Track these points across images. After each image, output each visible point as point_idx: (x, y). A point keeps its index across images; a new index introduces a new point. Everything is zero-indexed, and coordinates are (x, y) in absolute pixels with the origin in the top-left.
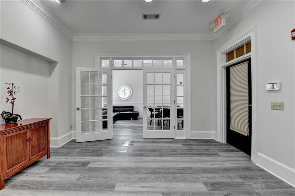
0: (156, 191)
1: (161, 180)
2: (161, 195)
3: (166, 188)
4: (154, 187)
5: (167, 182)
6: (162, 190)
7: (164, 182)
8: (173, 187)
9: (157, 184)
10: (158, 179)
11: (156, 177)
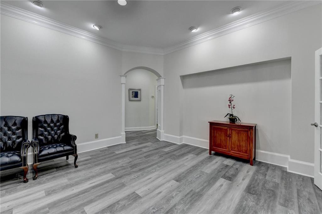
0: (147, 196)
1: (154, 209)
3: (142, 204)
4: (152, 198)
5: (145, 210)
6: (142, 200)
7: (149, 208)
8: (136, 209)
9: (152, 202)
11: (161, 209)
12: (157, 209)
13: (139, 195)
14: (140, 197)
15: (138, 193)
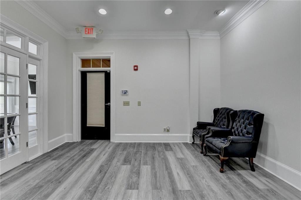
1: (108, 188)
2: (128, 190)
3: (121, 186)
4: (118, 195)
6: (123, 189)
7: (112, 186)
8: (121, 181)
9: (114, 191)
10: (106, 190)
11: (102, 191)
12: (105, 189)
13: (130, 189)
14: (128, 189)
15: (134, 190)
